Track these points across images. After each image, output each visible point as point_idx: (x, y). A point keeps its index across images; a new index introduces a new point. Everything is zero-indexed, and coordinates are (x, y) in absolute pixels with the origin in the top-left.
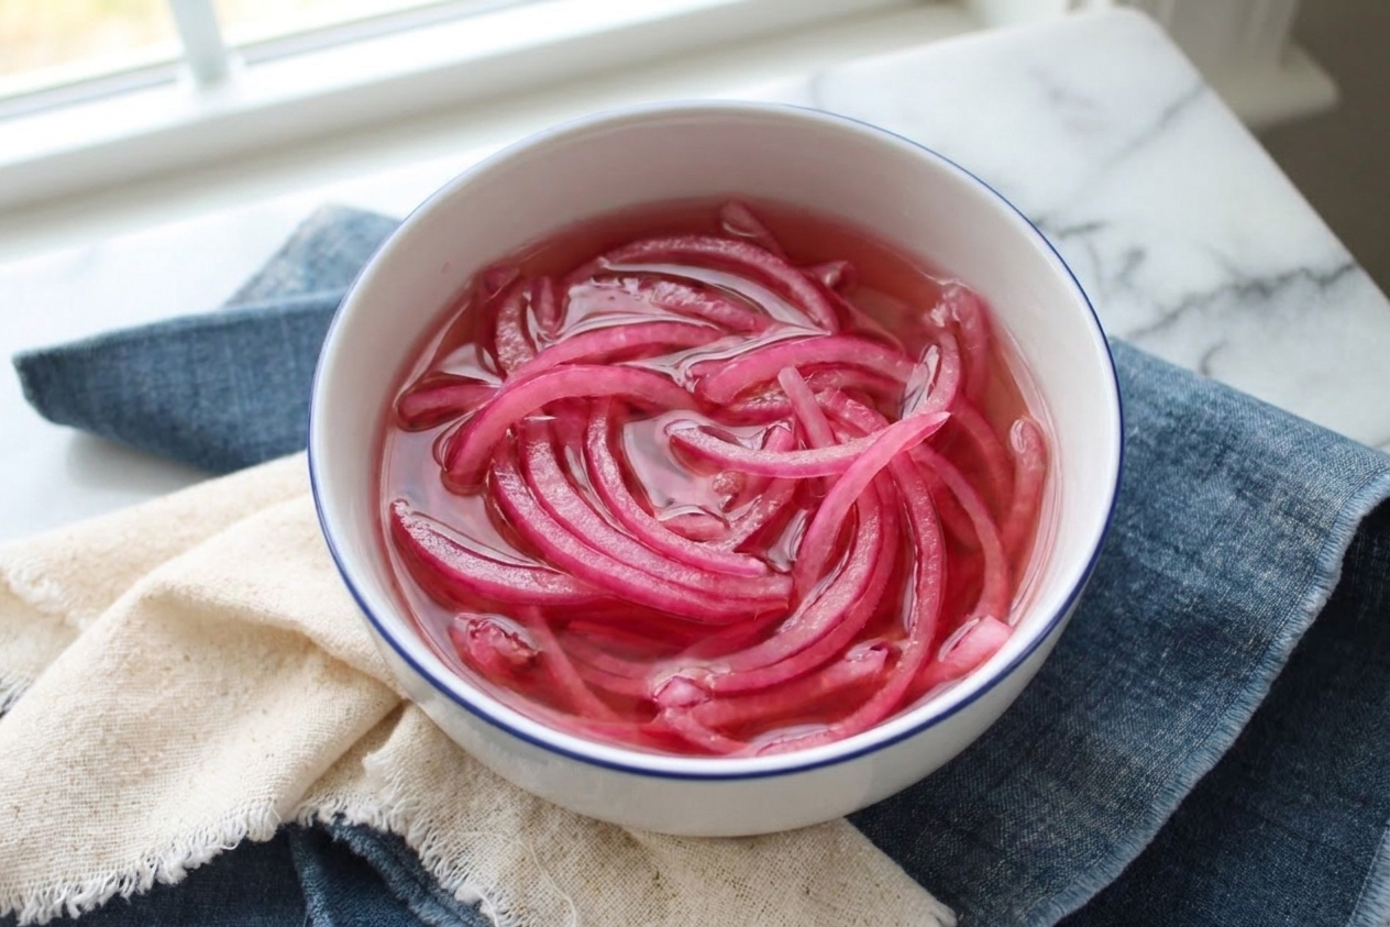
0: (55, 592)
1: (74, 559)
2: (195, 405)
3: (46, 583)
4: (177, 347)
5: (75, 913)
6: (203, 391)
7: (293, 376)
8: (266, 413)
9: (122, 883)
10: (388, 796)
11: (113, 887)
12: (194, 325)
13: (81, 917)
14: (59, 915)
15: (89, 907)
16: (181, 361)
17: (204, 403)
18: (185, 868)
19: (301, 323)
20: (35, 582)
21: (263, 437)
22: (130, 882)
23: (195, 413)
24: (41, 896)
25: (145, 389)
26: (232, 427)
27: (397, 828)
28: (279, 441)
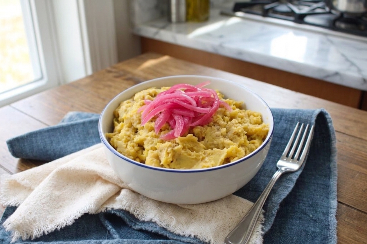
0: (28, 182)
1: (32, 175)
2: (52, 145)
3: (25, 180)
4: (46, 134)
5: (46, 233)
6: (53, 142)
7: (74, 137)
8: (69, 145)
9: (58, 226)
10: (124, 203)
11: (56, 227)
12: (50, 129)
13: (48, 234)
14: (42, 234)
15: (50, 231)
16: (48, 136)
17: (54, 145)
18: (74, 220)
19: (75, 127)
20: (23, 180)
21: (69, 150)
22: (60, 225)
23: (52, 147)
24: (38, 230)
25: (39, 143)
26: (61, 149)
27: (127, 209)
28: (72, 150)
